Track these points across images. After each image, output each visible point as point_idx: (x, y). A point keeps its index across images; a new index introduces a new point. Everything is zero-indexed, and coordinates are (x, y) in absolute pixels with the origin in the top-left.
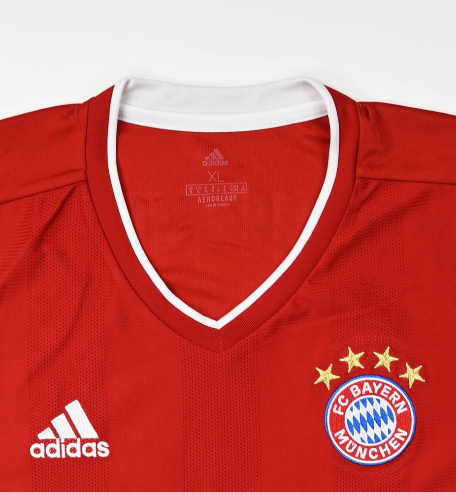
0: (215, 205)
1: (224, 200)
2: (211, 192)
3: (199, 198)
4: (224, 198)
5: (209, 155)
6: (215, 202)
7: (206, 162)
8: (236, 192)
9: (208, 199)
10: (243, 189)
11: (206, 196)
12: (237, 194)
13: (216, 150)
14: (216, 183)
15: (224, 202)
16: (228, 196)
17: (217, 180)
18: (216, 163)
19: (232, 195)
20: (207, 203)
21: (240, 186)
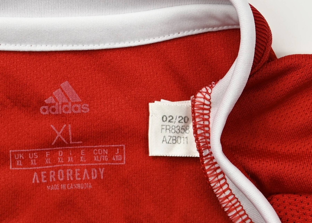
0: (63, 186)
1: (82, 178)
2: (57, 163)
3: (35, 174)
4: (81, 173)
5: (52, 95)
6: (65, 181)
7: (46, 107)
8: (105, 162)
9: (51, 177)
10: (117, 158)
11: (48, 170)
12: (105, 166)
13: (65, 85)
14: (66, 145)
15: (80, 182)
16: (89, 169)
17: (68, 141)
18: (67, 109)
19: (97, 168)
20: (48, 183)
21: (112, 152)
